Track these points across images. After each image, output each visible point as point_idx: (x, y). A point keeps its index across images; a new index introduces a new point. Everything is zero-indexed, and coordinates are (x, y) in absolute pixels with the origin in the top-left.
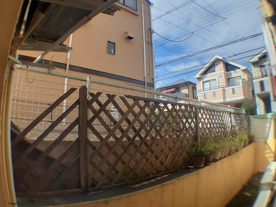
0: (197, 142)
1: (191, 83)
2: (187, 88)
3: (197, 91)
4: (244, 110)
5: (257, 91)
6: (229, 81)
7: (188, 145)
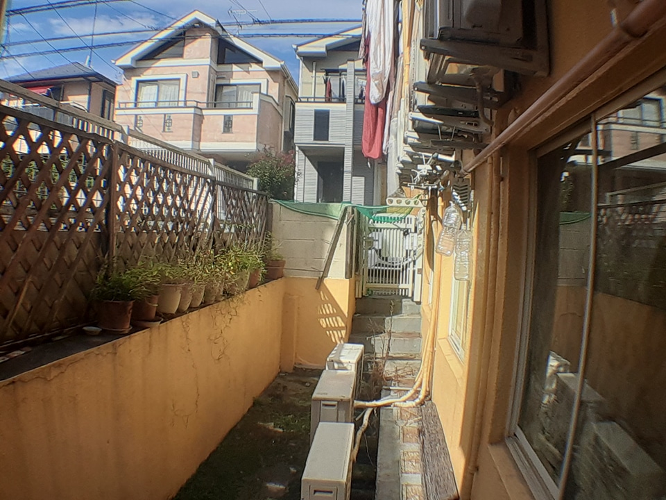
0: (109, 256)
1: (100, 79)
2: (88, 93)
3: (117, 106)
4: (255, 180)
5: (304, 134)
6: (218, 92)
7: (81, 262)
